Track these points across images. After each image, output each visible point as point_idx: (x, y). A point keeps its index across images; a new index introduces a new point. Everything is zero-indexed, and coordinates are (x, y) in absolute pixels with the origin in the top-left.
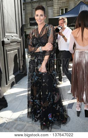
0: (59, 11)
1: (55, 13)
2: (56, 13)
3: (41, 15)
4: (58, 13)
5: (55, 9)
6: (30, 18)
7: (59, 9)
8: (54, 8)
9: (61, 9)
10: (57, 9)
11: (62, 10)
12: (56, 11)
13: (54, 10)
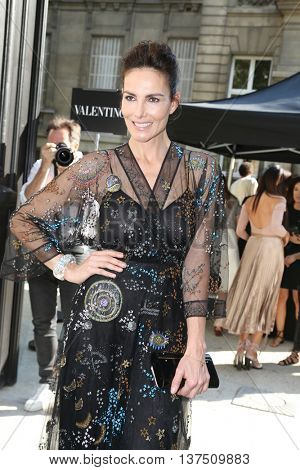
0: (223, 70)
1: (202, 77)
2: (210, 77)
3: (152, 98)
4: (220, 79)
5: (208, 59)
6: (74, 90)
7: (224, 60)
8: (203, 54)
9: (237, 62)
10: (216, 59)
11: (243, 66)
12: (211, 69)
13: (199, 59)
